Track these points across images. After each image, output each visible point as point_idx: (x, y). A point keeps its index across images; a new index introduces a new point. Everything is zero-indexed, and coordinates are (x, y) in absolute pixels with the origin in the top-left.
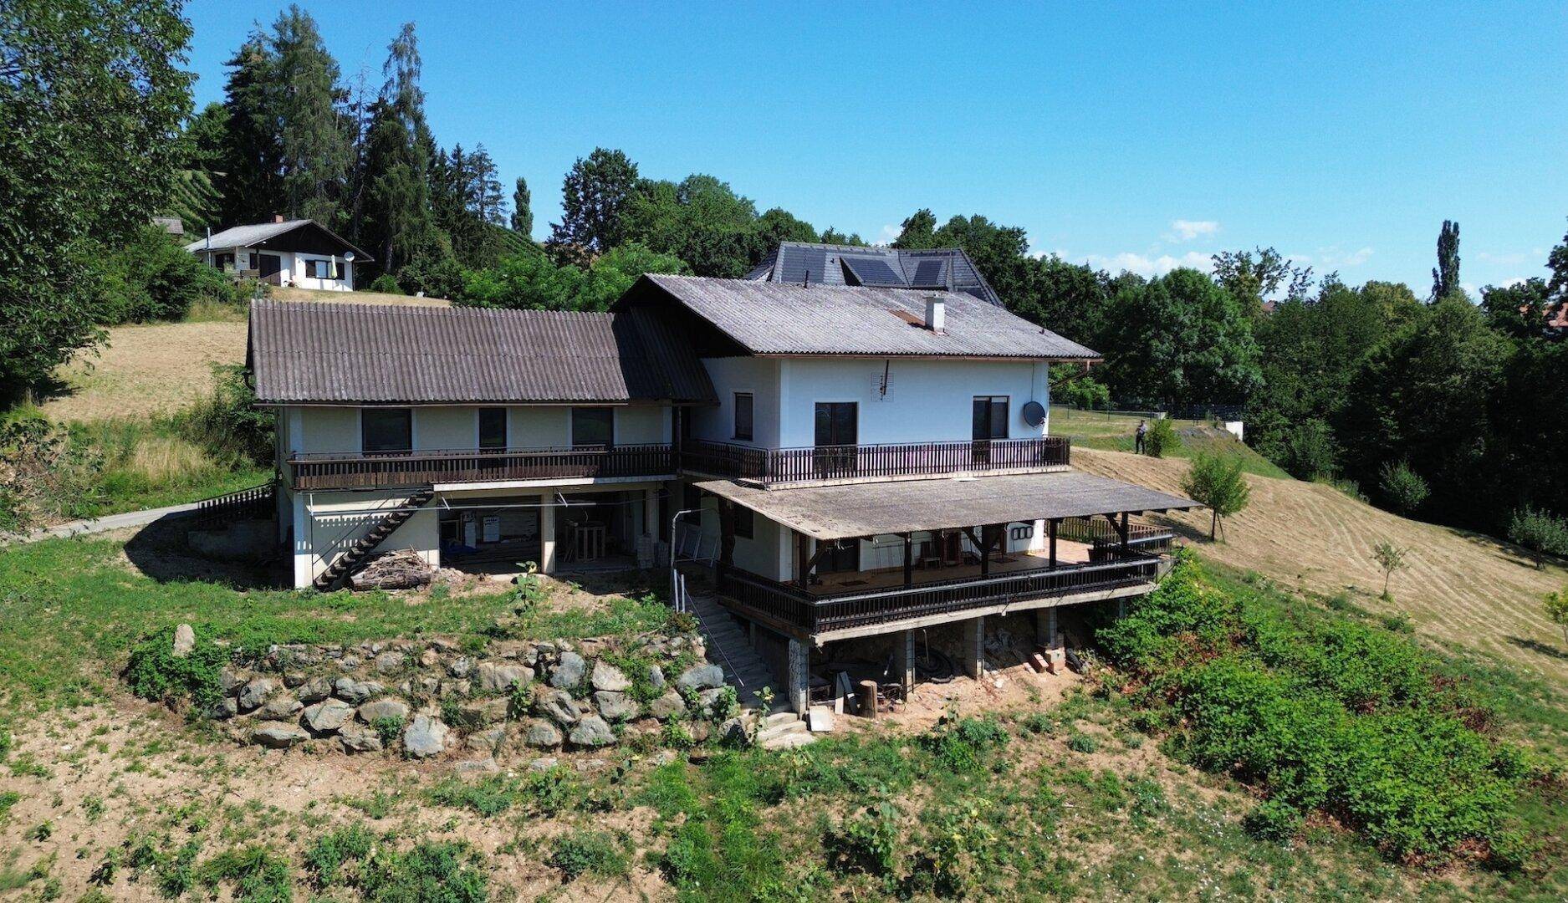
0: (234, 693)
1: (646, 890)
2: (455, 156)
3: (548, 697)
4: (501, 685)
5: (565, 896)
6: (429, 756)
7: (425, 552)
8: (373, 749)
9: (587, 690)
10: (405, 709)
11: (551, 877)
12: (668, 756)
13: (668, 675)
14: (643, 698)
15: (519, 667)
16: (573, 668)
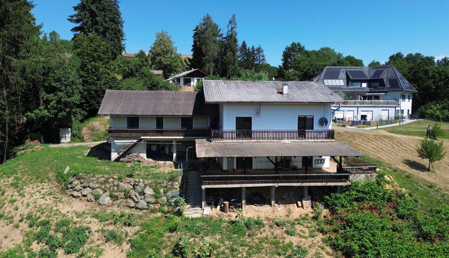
0: (71, 183)
1: (124, 249)
2: (252, 49)
3: (133, 193)
4: (123, 189)
5: (104, 246)
6: (104, 205)
7: (142, 154)
8: (93, 201)
9: (142, 193)
10: (102, 192)
11: (103, 240)
12: (159, 214)
13: (164, 193)
14: (156, 197)
15: (129, 185)
16: (141, 187)
